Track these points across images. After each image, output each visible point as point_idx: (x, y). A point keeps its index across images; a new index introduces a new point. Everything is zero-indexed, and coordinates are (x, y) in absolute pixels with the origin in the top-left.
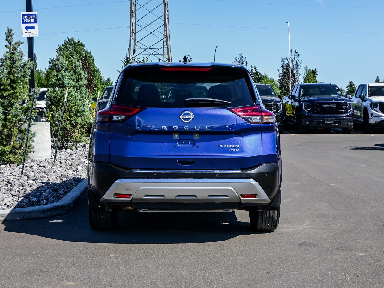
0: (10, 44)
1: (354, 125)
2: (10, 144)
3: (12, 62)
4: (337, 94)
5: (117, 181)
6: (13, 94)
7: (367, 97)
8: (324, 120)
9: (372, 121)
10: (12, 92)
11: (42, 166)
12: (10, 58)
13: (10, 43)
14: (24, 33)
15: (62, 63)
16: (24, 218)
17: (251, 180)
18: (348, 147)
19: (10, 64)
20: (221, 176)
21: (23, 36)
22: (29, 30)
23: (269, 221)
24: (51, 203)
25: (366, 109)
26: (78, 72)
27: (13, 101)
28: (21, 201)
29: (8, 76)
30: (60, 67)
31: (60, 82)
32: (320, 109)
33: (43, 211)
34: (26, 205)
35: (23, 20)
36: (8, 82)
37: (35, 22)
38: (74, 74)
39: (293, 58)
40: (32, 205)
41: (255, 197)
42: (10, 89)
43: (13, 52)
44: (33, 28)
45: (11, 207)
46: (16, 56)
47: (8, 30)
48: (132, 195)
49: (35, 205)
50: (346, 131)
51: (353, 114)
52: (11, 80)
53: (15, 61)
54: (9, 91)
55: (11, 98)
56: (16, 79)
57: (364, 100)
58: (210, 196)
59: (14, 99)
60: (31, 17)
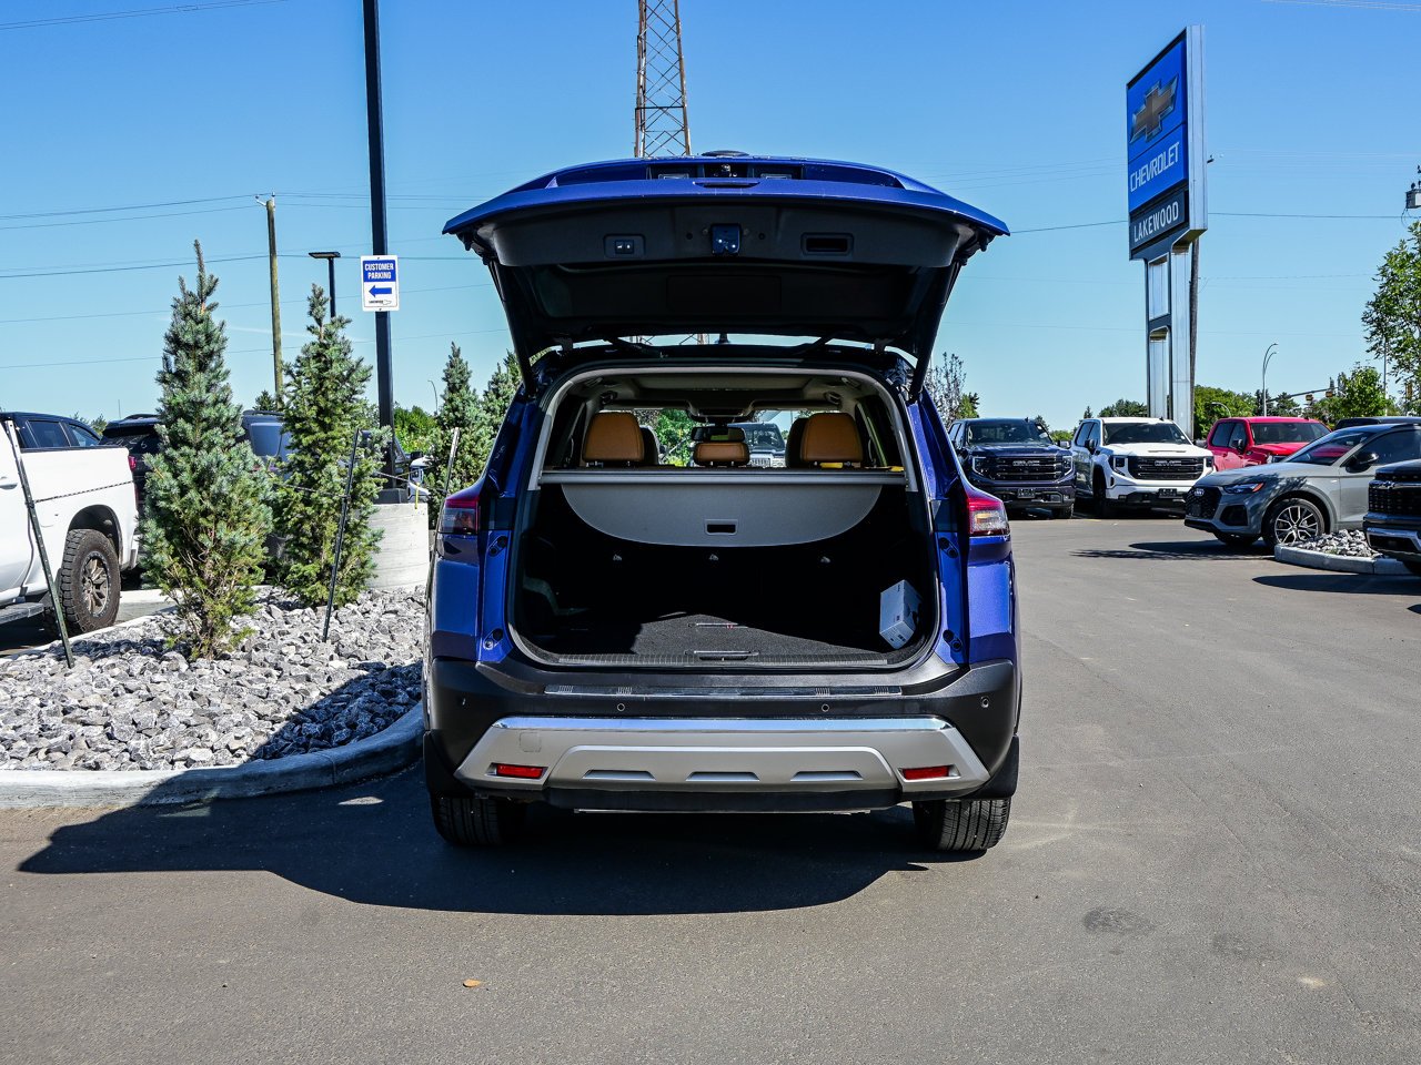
0: (320, 324)
1: (1075, 503)
2: (319, 557)
3: (321, 365)
4: (1039, 439)
5: (498, 723)
6: (325, 441)
7: (1101, 445)
8: (1016, 492)
9: (1113, 493)
10: (322, 435)
11: (391, 612)
12: (318, 356)
13: (319, 321)
14: (367, 304)
15: (460, 373)
16: (271, 791)
17: (934, 720)
18: (1074, 550)
19: (316, 371)
20: (836, 711)
21: (365, 309)
22: (379, 297)
23: (978, 827)
24: (359, 739)
25: (1099, 470)
26: (504, 394)
27: (324, 456)
28: (276, 735)
29: (311, 397)
30: (458, 381)
31: (456, 413)
32: (1008, 470)
33: (328, 769)
34: (287, 745)
35: (366, 273)
36: (312, 413)
37: (393, 279)
38: (494, 397)
39: (949, 367)
40: (305, 748)
41: (947, 775)
42: (317, 429)
43: (325, 342)
44: (388, 291)
45: (239, 756)
46: (332, 353)
47: (314, 291)
48: (546, 768)
49: (313, 746)
50: (1059, 513)
51: (1074, 481)
52: (320, 408)
53: (328, 364)
54: (314, 433)
55: (319, 451)
56: (330, 405)
57: (1093, 450)
58: (800, 774)
59: (328, 453)
60: (385, 266)
